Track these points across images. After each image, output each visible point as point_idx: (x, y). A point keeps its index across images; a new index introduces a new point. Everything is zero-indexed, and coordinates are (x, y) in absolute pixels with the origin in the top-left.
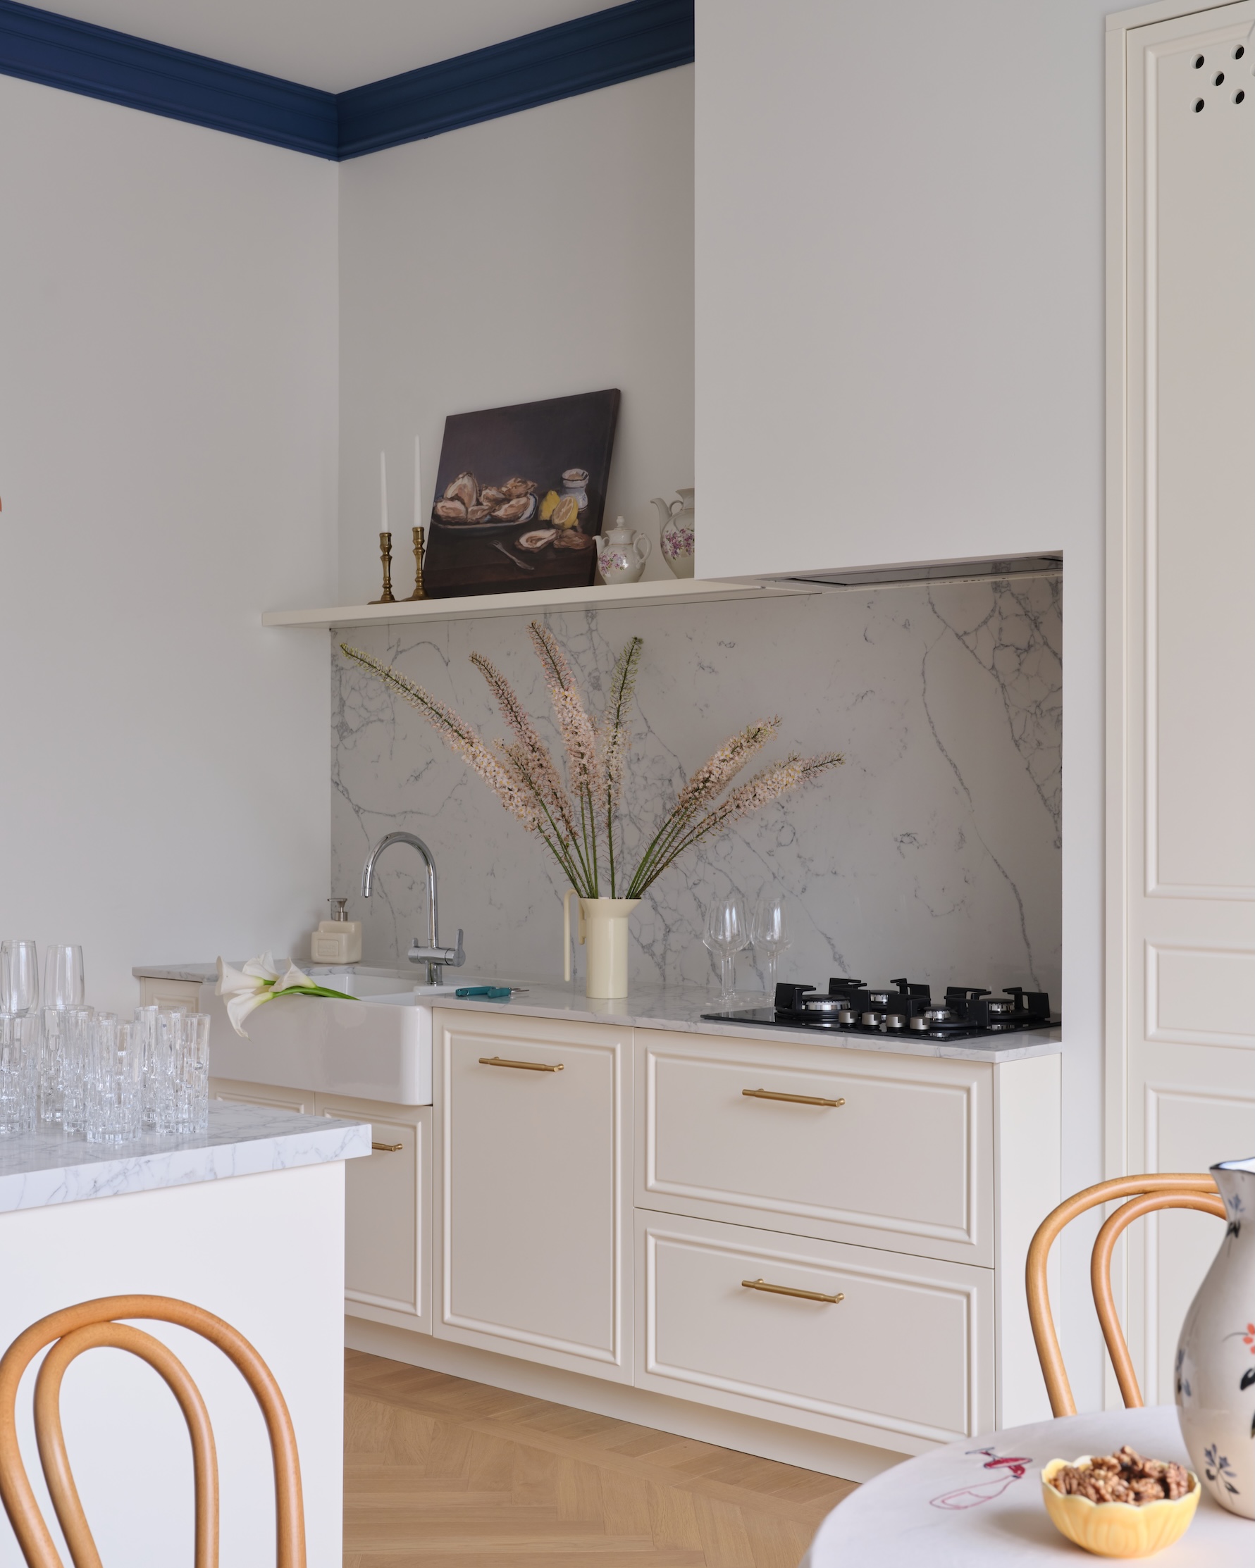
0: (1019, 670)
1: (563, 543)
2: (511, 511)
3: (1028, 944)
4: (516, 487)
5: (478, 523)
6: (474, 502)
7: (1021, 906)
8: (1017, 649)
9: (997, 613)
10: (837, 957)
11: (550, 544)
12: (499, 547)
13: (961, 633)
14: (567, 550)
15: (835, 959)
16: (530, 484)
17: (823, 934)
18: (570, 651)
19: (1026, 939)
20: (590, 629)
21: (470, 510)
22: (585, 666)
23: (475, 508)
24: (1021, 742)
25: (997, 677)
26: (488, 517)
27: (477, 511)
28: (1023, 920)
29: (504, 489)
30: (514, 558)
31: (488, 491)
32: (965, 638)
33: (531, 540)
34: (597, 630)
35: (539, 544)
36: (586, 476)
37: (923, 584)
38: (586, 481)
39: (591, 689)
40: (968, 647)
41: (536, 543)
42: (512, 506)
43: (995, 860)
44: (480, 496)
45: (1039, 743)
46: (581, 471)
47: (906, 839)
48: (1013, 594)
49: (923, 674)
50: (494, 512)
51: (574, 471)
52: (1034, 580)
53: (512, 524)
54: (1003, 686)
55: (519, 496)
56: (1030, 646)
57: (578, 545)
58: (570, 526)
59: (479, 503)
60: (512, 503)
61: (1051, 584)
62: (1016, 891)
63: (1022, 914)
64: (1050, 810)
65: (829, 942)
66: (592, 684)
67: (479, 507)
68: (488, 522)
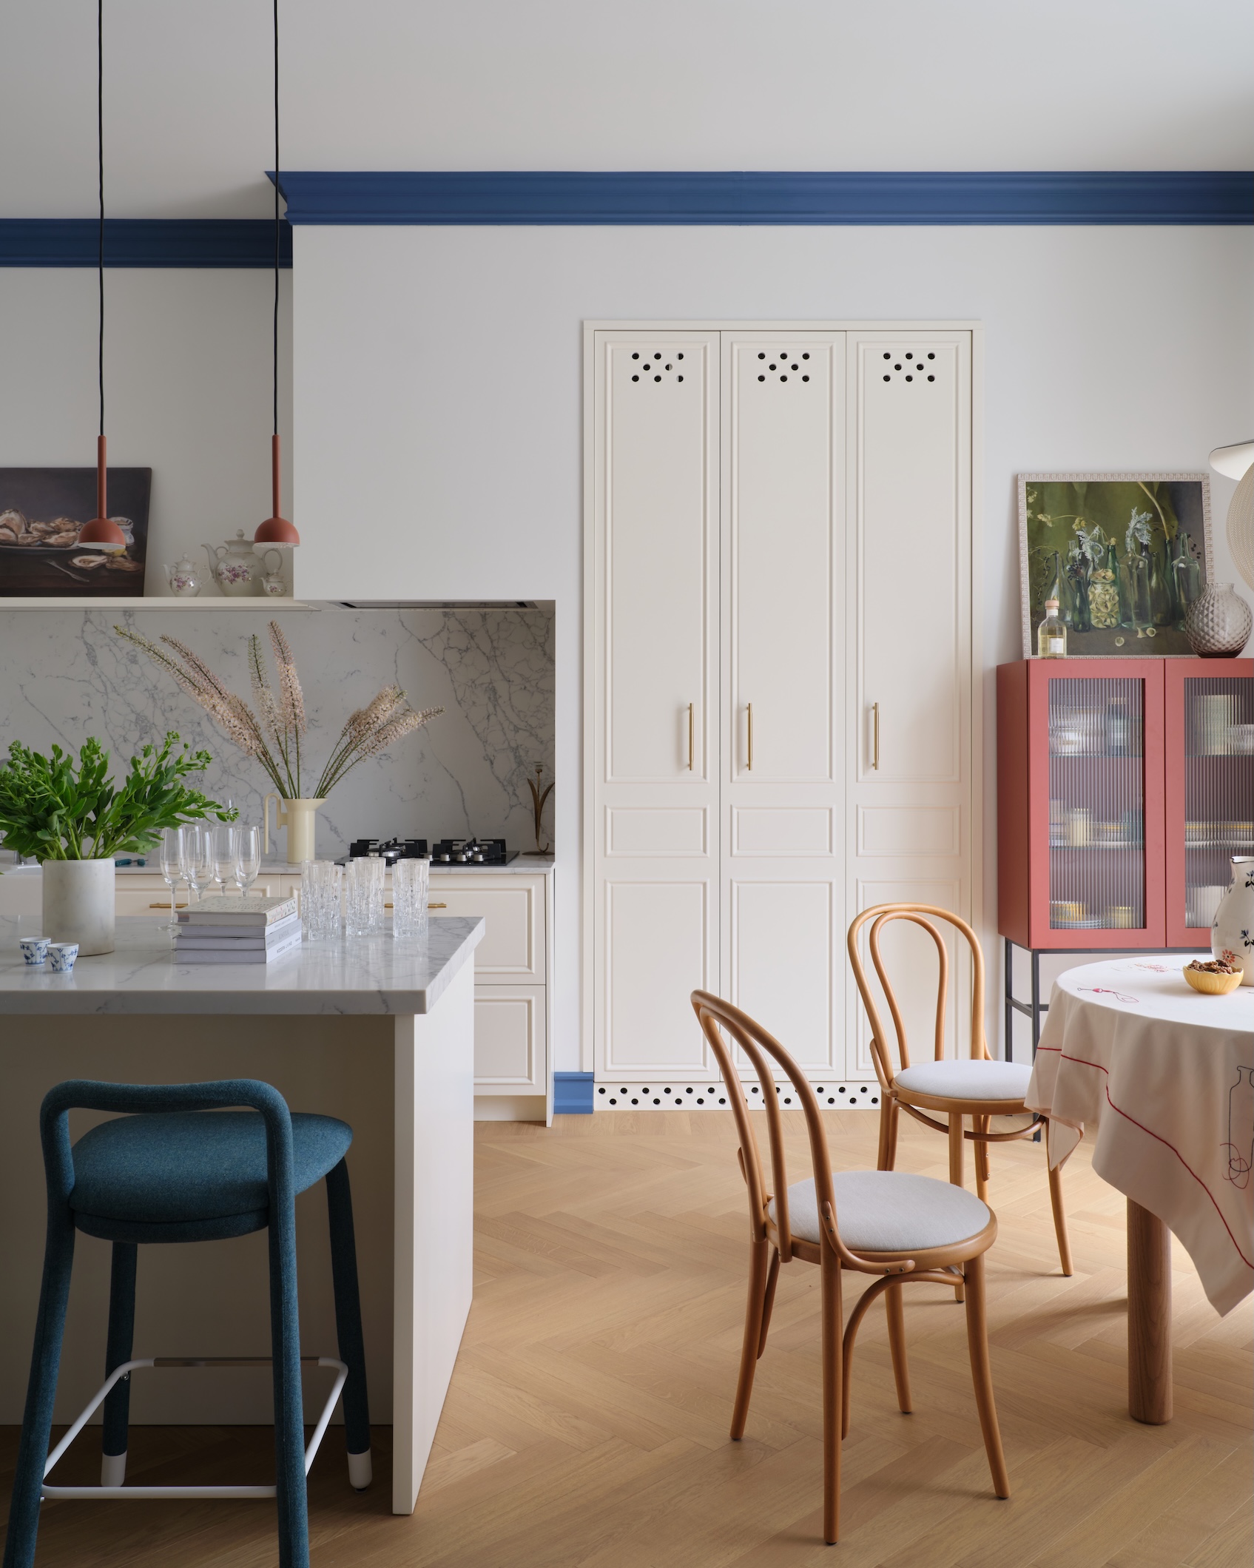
0: (460, 662)
1: (115, 566)
2: (60, 540)
3: (467, 815)
4: (64, 524)
5: (30, 546)
6: (23, 530)
7: (462, 793)
8: (460, 650)
9: (446, 629)
10: (333, 828)
11: (102, 566)
12: (53, 563)
13: (421, 639)
14: (119, 571)
15: (331, 829)
16: (78, 523)
17: (322, 815)
18: (110, 637)
19: (465, 812)
20: (127, 623)
21: (20, 536)
22: (123, 648)
23: (25, 535)
24: (462, 702)
25: (446, 665)
26: (39, 543)
27: (28, 538)
28: (463, 801)
29: (53, 525)
30: (68, 572)
31: (36, 524)
32: (425, 642)
33: (84, 561)
34: (134, 624)
35: (92, 565)
36: (131, 523)
37: (396, 610)
38: (131, 526)
39: (129, 663)
40: (426, 648)
41: (88, 564)
42: (61, 537)
43: (445, 768)
44: (29, 527)
45: (474, 703)
46: (126, 519)
47: (383, 757)
48: (456, 619)
49: (395, 662)
50: (44, 539)
51: (119, 519)
52: (470, 612)
53: (64, 549)
54: (450, 670)
55: (68, 531)
56: (468, 649)
57: (129, 568)
58: (120, 554)
59: (28, 532)
60: (61, 534)
61: (481, 615)
62: (458, 785)
63: (463, 798)
64: (481, 740)
65: (327, 820)
66: (130, 660)
67: (29, 535)
68: (39, 546)
